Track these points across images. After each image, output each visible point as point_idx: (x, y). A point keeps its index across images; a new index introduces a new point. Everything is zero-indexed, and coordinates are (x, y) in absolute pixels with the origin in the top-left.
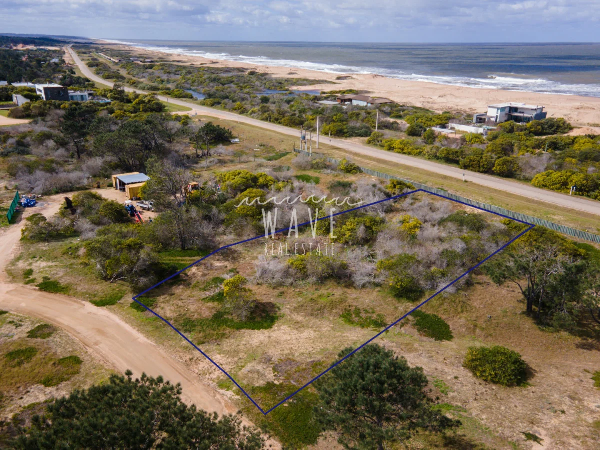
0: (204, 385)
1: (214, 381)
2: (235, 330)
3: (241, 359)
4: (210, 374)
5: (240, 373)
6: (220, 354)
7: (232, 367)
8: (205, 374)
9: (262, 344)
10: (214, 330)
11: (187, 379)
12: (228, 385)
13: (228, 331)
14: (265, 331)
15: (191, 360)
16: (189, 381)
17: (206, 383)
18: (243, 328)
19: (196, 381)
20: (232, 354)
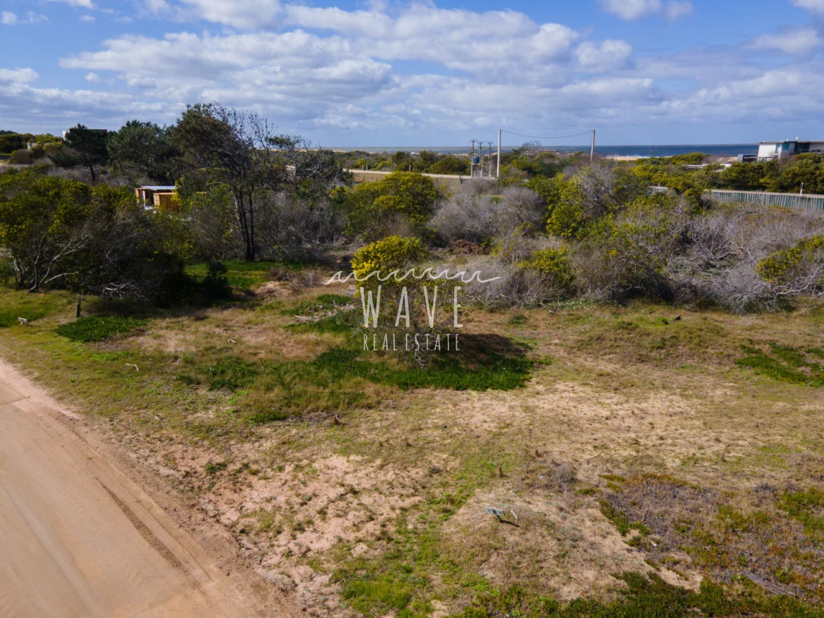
0: (259, 588)
1: (315, 565)
2: (395, 388)
3: (435, 471)
4: (300, 528)
5: (447, 529)
6: (346, 452)
7: (407, 503)
8: (270, 529)
9: (508, 426)
10: (319, 384)
11: (169, 555)
12: (399, 591)
13: (370, 389)
14: (508, 395)
15: (213, 469)
16: (176, 564)
17: (273, 574)
18: (422, 385)
19: (212, 567)
20: (398, 454)
